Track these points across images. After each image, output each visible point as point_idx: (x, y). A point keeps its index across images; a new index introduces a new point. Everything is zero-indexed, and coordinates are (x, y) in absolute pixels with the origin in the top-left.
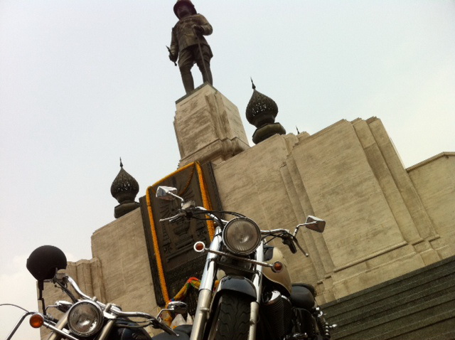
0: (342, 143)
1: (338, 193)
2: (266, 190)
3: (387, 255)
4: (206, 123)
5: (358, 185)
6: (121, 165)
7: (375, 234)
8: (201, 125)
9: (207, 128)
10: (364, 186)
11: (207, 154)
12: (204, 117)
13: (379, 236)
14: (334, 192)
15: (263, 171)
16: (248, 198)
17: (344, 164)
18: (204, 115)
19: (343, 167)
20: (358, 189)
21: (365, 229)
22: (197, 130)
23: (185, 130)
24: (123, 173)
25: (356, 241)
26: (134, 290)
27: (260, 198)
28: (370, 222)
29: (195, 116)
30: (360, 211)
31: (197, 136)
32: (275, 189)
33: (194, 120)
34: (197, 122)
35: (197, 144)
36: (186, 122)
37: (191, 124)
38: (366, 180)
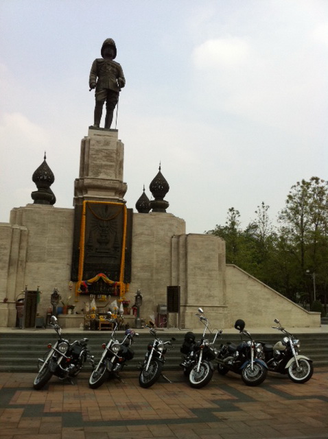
0: (211, 247)
1: (201, 270)
2: (160, 244)
3: (211, 308)
4: (111, 162)
5: (211, 271)
6: (45, 158)
7: (210, 296)
8: (107, 161)
9: (111, 166)
10: (213, 273)
11: (108, 186)
12: (111, 157)
13: (211, 298)
14: (200, 268)
15: (162, 233)
16: (148, 243)
17: (209, 258)
18: (112, 155)
19: (208, 259)
20: (210, 273)
21: (206, 292)
22: (104, 163)
23: (94, 156)
24: (44, 164)
25: (201, 296)
26: (53, 262)
27: (155, 247)
28: (209, 290)
29: (106, 151)
30: (207, 283)
31: (102, 166)
32: (164, 246)
33: (104, 154)
34: (105, 157)
35: (101, 173)
36: (97, 151)
37: (100, 156)
38: (214, 270)
